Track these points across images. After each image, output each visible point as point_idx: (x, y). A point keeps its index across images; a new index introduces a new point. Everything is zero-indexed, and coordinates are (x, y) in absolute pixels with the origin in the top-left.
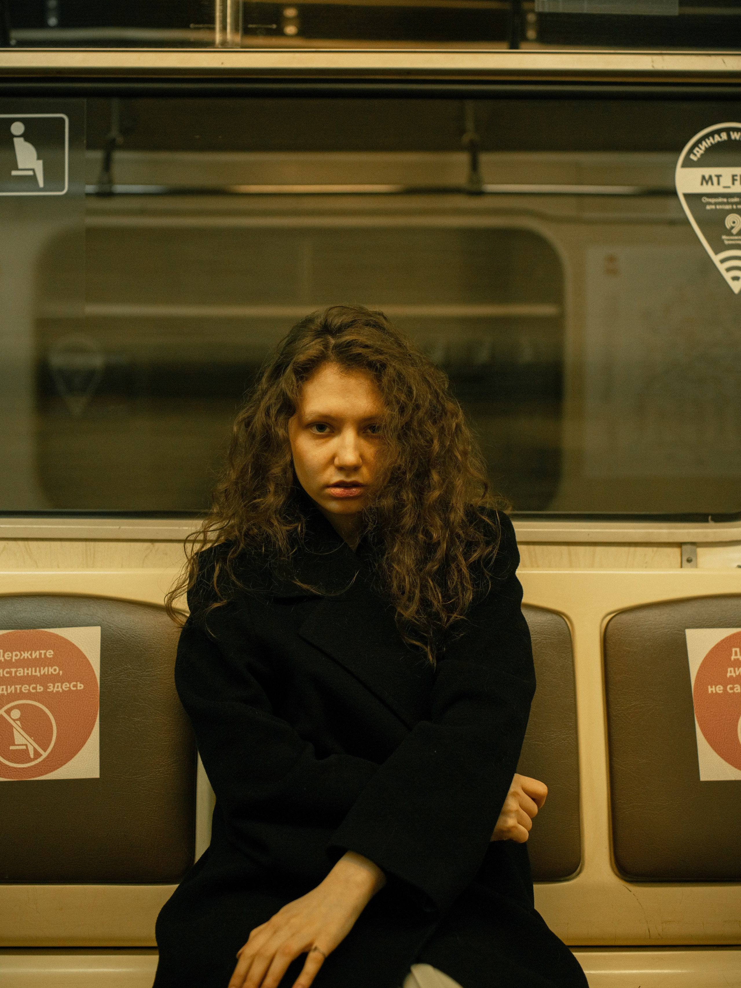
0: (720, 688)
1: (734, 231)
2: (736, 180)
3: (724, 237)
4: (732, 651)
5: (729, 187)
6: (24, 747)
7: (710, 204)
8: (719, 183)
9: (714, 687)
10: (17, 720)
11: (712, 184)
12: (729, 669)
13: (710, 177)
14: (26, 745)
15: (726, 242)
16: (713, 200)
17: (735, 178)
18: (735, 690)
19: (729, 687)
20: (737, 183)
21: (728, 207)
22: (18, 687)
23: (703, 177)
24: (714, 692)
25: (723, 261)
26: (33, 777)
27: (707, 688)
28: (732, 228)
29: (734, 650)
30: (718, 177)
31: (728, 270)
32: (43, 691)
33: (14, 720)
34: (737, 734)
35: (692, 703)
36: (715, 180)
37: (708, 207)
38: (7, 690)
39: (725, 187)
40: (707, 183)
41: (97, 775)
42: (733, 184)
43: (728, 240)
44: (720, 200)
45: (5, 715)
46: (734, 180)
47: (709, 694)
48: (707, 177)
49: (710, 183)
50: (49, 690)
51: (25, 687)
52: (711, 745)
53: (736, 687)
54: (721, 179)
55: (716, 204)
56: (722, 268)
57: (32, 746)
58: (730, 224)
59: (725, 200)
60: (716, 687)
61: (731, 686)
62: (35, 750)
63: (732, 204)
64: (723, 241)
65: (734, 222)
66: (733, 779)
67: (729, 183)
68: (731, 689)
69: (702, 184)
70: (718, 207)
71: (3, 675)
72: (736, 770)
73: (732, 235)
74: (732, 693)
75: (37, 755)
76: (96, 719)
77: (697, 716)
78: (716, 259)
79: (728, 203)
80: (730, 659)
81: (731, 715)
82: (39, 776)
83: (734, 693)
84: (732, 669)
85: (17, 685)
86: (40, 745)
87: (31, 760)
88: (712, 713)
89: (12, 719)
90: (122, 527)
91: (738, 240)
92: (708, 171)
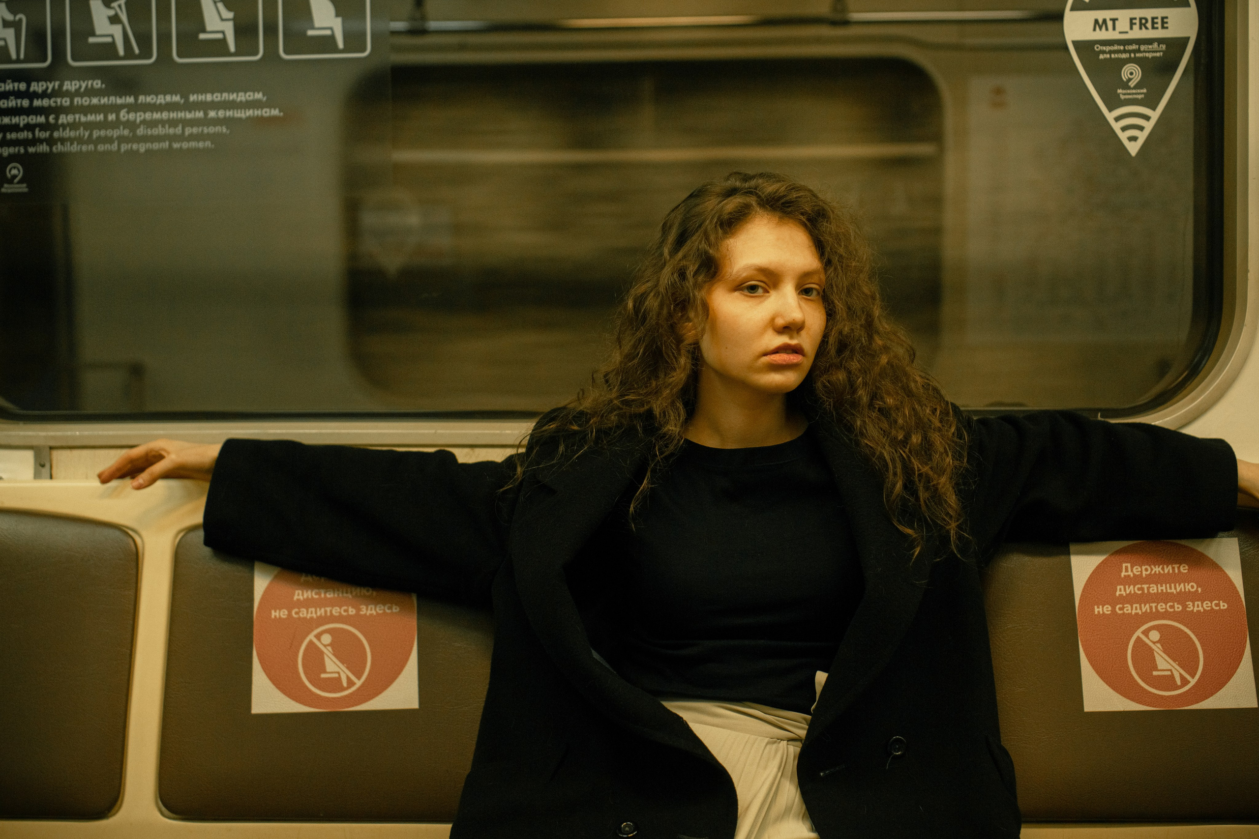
0: (1108, 608)
1: (1132, 84)
2: (1135, 24)
3: (1119, 91)
4: (1122, 566)
5: (1127, 32)
6: (337, 675)
7: (1104, 52)
8: (1114, 29)
9: (1101, 607)
10: (328, 645)
11: (1107, 29)
12: (1118, 587)
13: (1105, 21)
14: (338, 673)
15: (1122, 97)
16: (1107, 48)
17: (1134, 21)
18: (1125, 610)
19: (1118, 607)
20: (1136, 27)
21: (1124, 56)
22: (328, 609)
23: (1096, 21)
24: (1101, 612)
25: (1117, 119)
26: (348, 707)
27: (1094, 608)
28: (1130, 80)
29: (1124, 565)
30: (1114, 20)
31: (1124, 129)
32: (355, 614)
33: (325, 646)
34: (1127, 660)
35: (1077, 625)
36: (1110, 24)
37: (1101, 57)
38: (316, 613)
39: (1120, 33)
40: (1101, 29)
41: (415, 705)
42: (1131, 28)
43: (1125, 94)
44: (1116, 47)
45: (315, 641)
46: (1132, 24)
47: (1096, 615)
48: (1100, 22)
49: (1104, 28)
50: (362, 613)
51: (336, 610)
52: (1097, 673)
53: (1127, 607)
54: (1117, 22)
55: (1110, 52)
56: (1117, 127)
57: (345, 674)
58: (1127, 76)
59: (1122, 48)
60: (1103, 607)
61: (1121, 606)
62: (348, 678)
63: (1130, 52)
64: (1119, 95)
65: (1131, 74)
66: (1122, 709)
67: (1127, 29)
68: (1120, 609)
69: (1094, 30)
70: (1113, 56)
71: (312, 596)
72: (1124, 699)
73: (1129, 88)
74: (1121, 614)
75: (351, 683)
76: (413, 644)
77: (1081, 640)
78: (1110, 116)
79: (1125, 51)
80: (1120, 576)
81: (1120, 638)
82: (353, 706)
83: (1124, 614)
84: (1122, 587)
85: (328, 607)
86: (353, 674)
87: (344, 689)
88: (1099, 636)
89: (322, 644)
90: (439, 431)
91: (1136, 94)
92: (1101, 15)
